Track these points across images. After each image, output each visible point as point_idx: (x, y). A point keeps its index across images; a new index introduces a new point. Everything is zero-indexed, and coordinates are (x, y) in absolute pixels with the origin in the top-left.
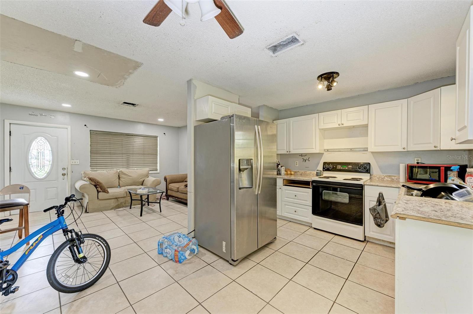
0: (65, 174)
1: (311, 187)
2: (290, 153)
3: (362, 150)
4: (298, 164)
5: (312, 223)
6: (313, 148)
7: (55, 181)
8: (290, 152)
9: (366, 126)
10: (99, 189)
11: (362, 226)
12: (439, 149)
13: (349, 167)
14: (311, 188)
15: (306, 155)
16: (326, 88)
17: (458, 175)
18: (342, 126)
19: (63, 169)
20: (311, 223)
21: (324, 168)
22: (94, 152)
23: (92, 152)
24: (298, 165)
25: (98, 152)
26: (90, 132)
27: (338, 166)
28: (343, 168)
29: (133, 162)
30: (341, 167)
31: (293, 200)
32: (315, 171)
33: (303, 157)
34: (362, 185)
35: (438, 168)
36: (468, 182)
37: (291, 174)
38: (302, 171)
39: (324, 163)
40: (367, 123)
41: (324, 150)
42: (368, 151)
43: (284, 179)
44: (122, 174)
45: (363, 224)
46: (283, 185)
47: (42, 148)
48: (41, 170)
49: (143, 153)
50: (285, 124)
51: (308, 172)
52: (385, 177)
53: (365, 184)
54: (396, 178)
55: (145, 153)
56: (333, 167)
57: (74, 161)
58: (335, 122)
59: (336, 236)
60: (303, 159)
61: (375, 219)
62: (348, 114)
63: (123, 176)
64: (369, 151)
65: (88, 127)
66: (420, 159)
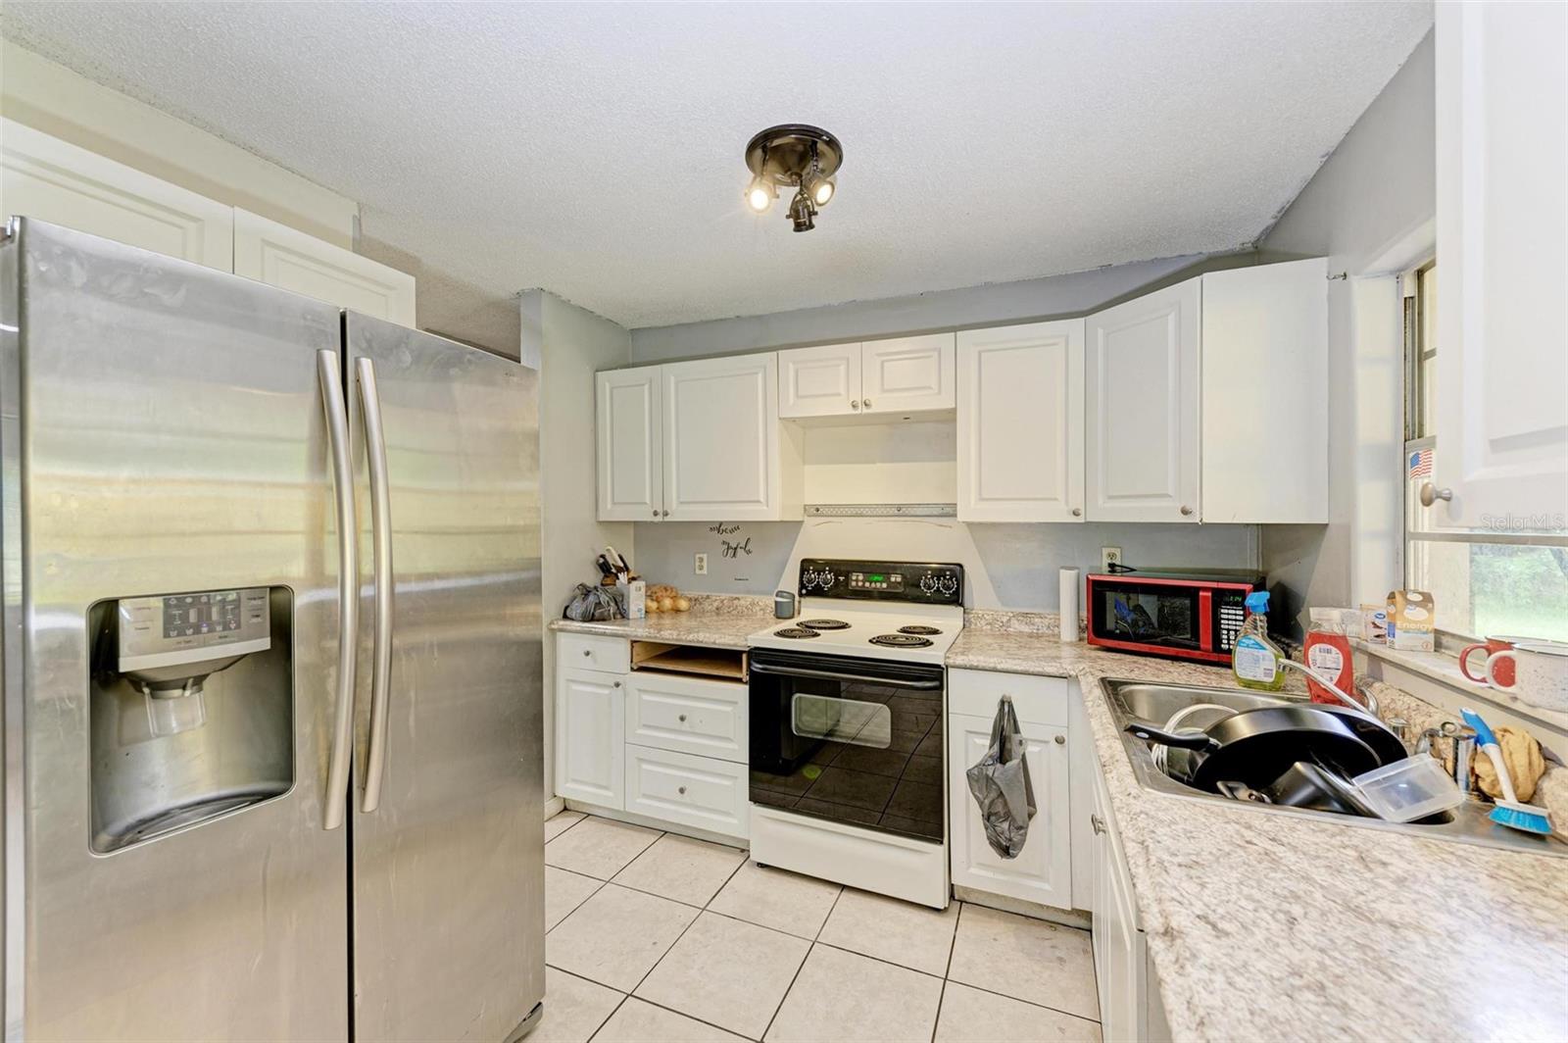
1: (744, 675)
2: (667, 519)
3: (935, 513)
4: (705, 564)
5: (748, 842)
6: (759, 502)
8: (666, 514)
9: (949, 417)
11: (942, 843)
12: (1198, 521)
13: (893, 579)
14: (746, 683)
15: (736, 527)
16: (788, 217)
17: (1268, 628)
18: (865, 411)
20: (746, 837)
21: (802, 586)
24: (705, 571)
27: (854, 578)
28: (873, 585)
30: (864, 581)
31: (672, 736)
32: (769, 593)
33: (726, 537)
34: (938, 666)
35: (1192, 593)
36: (1318, 665)
37: (677, 611)
38: (724, 596)
39: (803, 561)
40: (953, 406)
41: (805, 510)
42: (955, 515)
43: (633, 642)
45: (942, 837)
46: (632, 670)
50: (647, 387)
51: (746, 601)
52: (1014, 621)
53: (950, 662)
54: (1046, 622)
56: (836, 579)
58: (839, 395)
59: (845, 895)
60: (724, 543)
61: (988, 819)
62: (886, 364)
64: (960, 518)
66: (1117, 552)
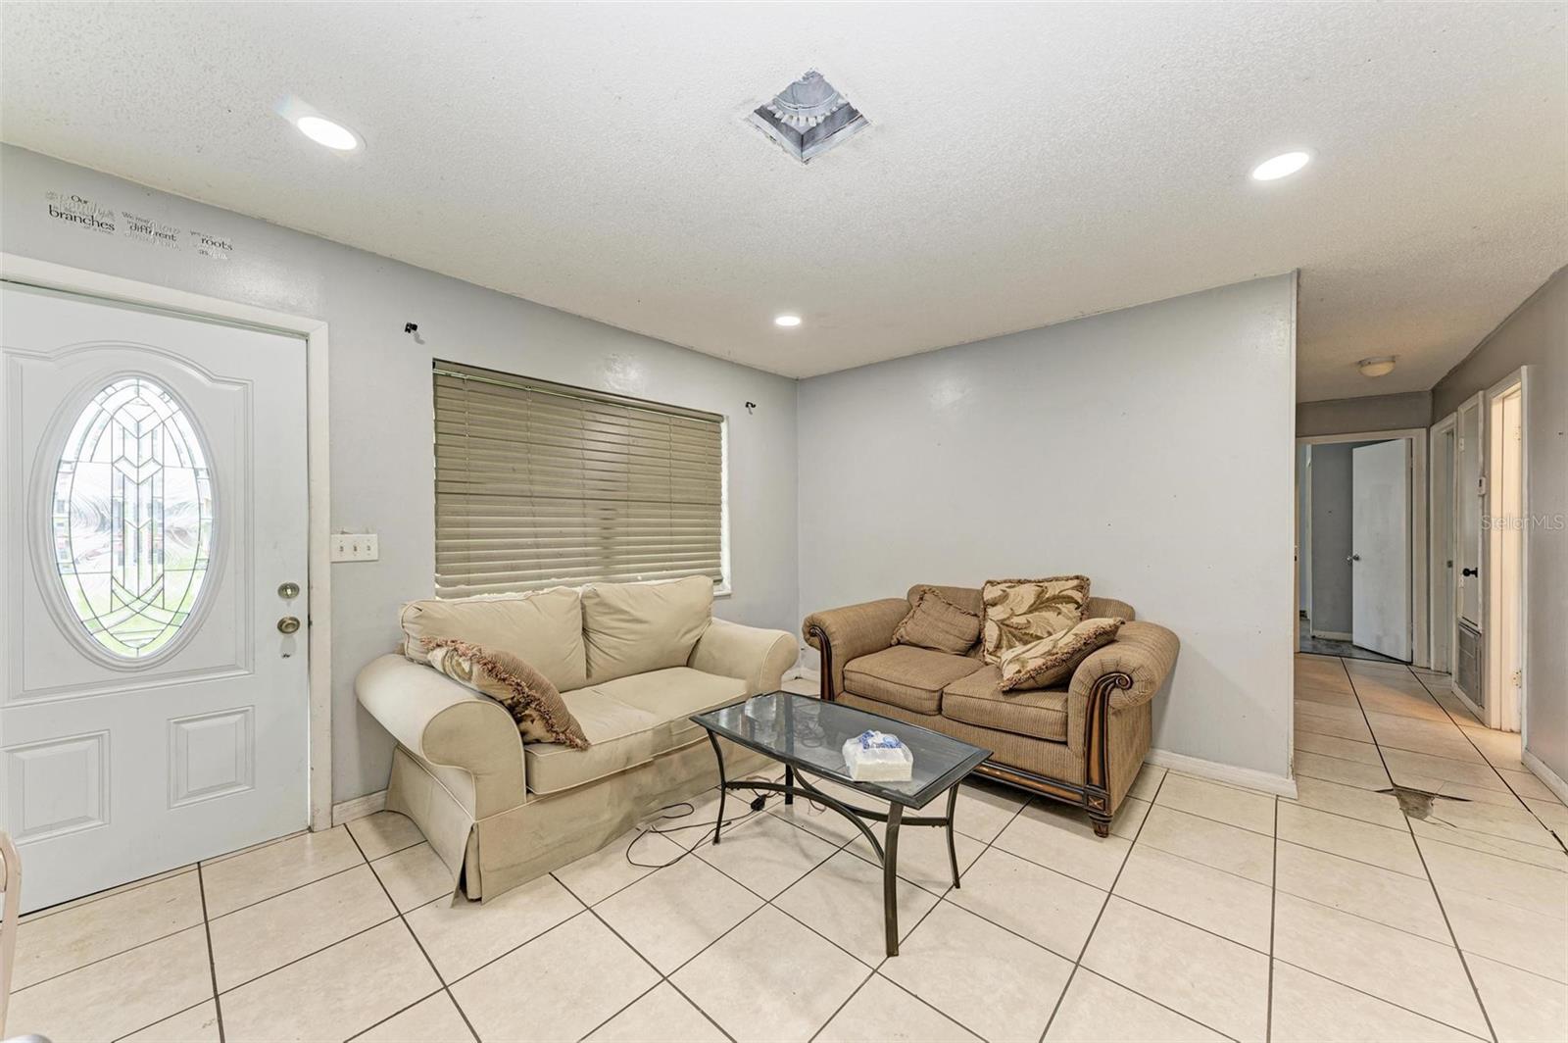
0: (295, 624)
7: (234, 667)
10: (537, 729)
19: (284, 588)
22: (458, 488)
23: (444, 487)
25: (473, 488)
26: (431, 371)
29: (628, 543)
44: (600, 609)
47: (146, 454)
48: (137, 606)
49: (666, 497)
55: (677, 497)
57: (347, 540)
63: (607, 620)
65: (422, 338)
